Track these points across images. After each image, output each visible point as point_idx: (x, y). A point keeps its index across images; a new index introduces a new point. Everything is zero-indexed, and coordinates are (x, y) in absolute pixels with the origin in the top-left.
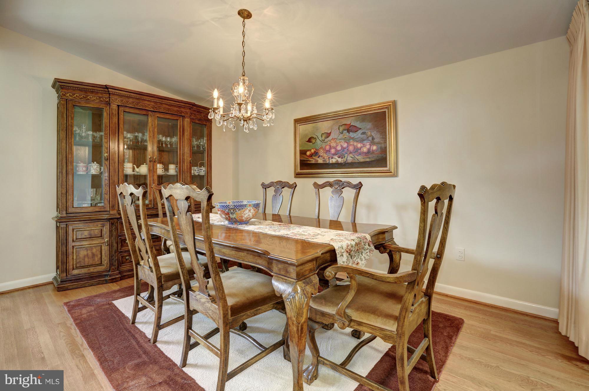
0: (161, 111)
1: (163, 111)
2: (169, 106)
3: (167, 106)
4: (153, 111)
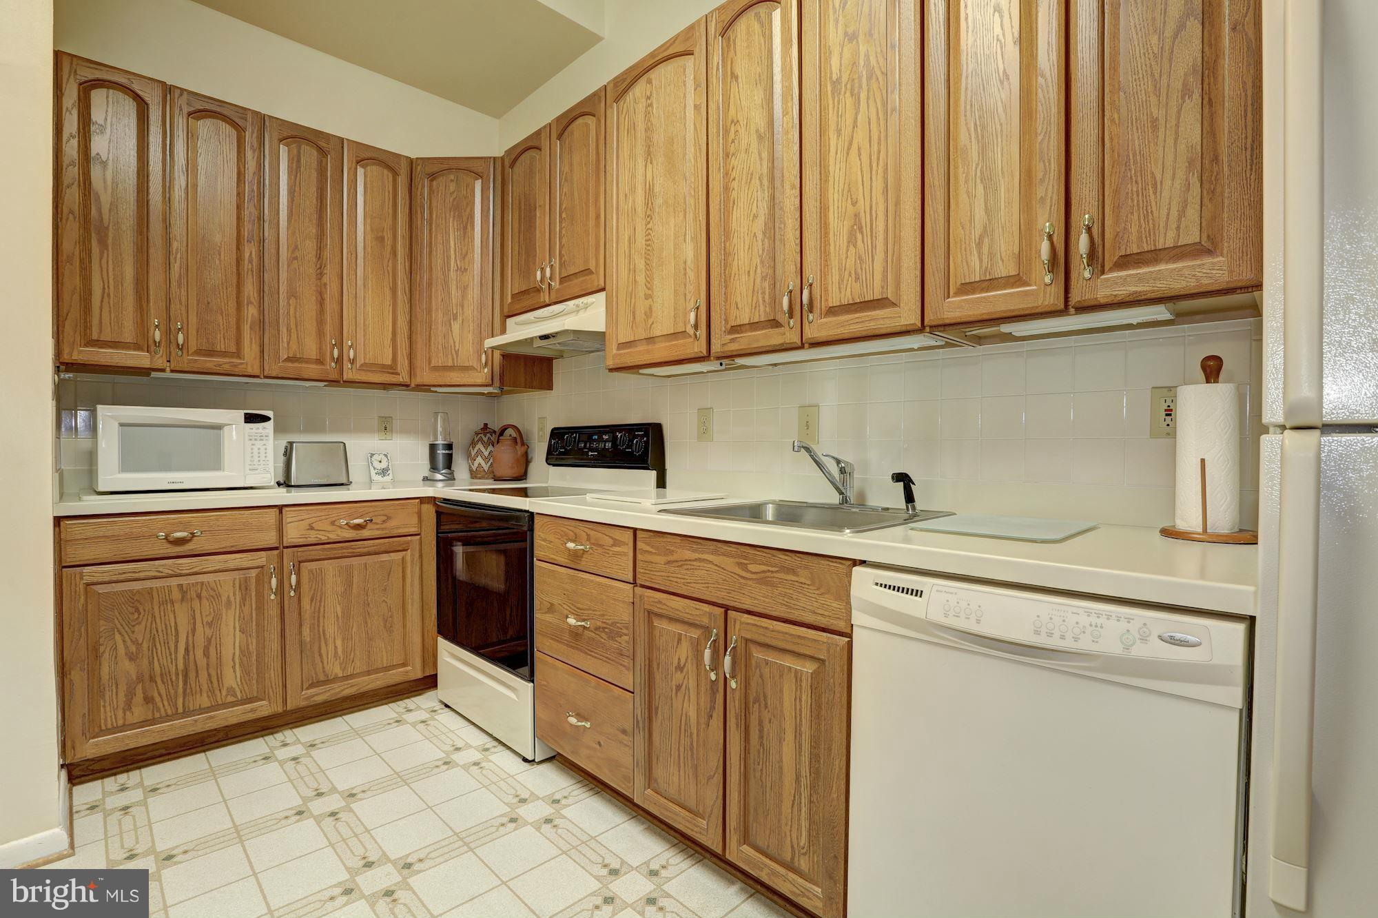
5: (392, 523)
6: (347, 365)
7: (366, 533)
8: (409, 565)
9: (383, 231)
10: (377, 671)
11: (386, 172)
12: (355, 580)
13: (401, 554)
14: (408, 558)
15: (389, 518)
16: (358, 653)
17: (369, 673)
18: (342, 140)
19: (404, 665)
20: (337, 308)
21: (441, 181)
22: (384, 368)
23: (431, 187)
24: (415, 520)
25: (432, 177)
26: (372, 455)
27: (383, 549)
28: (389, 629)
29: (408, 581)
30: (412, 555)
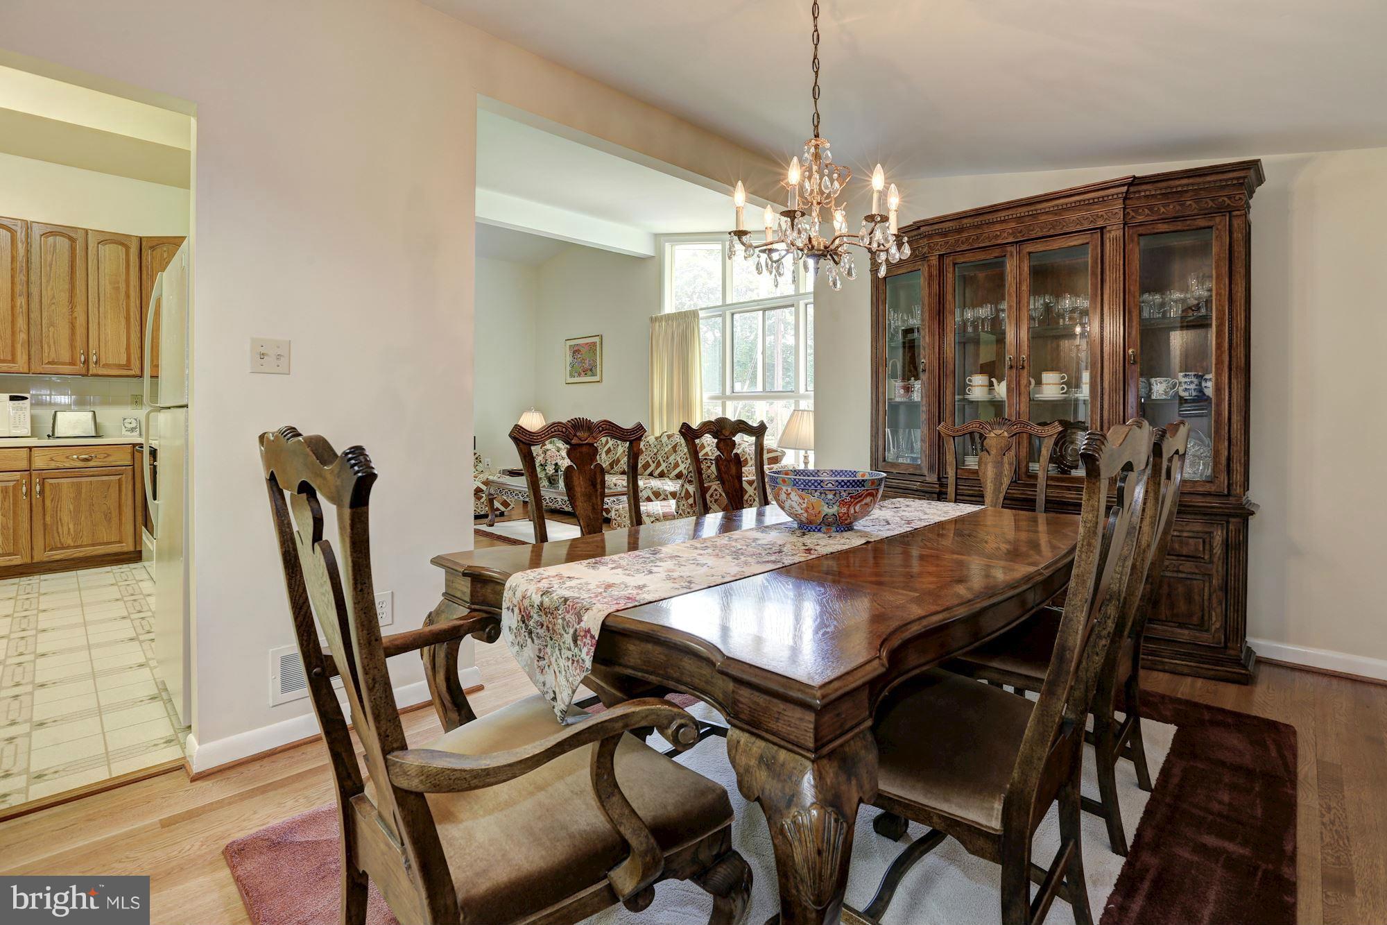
0: (1034, 236)
1: (1040, 234)
2: (1056, 214)
3: (1051, 216)
4: (1017, 242)
5: (110, 459)
6: (92, 365)
7: (91, 464)
8: (124, 483)
9: (118, 283)
10: (100, 544)
11: (120, 247)
12: (83, 491)
13: (118, 477)
14: (123, 479)
15: (108, 455)
16: (84, 533)
17: (93, 545)
18: (86, 231)
19: (120, 542)
20: (85, 331)
21: (158, 251)
22: (120, 366)
23: (152, 254)
24: (129, 457)
25: (153, 248)
26: (124, 419)
27: (104, 473)
28: (109, 520)
29: (123, 494)
30: (126, 478)
